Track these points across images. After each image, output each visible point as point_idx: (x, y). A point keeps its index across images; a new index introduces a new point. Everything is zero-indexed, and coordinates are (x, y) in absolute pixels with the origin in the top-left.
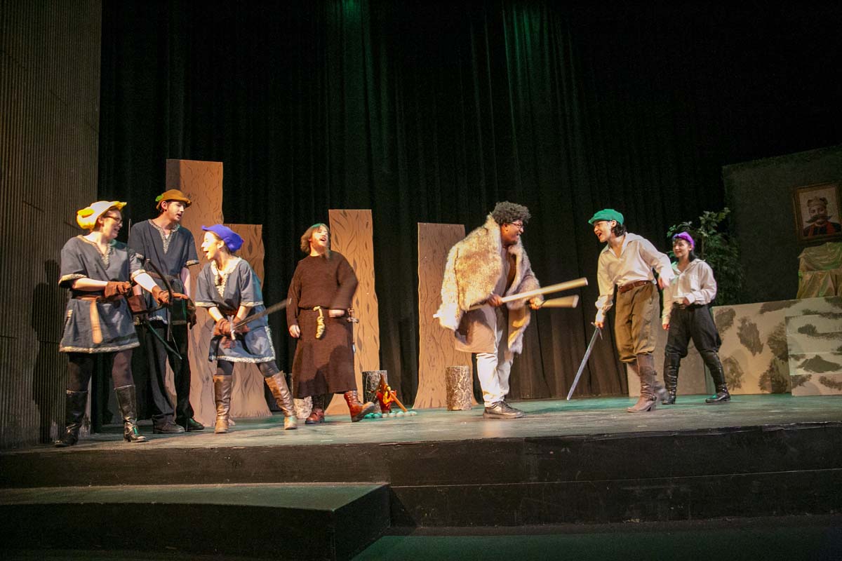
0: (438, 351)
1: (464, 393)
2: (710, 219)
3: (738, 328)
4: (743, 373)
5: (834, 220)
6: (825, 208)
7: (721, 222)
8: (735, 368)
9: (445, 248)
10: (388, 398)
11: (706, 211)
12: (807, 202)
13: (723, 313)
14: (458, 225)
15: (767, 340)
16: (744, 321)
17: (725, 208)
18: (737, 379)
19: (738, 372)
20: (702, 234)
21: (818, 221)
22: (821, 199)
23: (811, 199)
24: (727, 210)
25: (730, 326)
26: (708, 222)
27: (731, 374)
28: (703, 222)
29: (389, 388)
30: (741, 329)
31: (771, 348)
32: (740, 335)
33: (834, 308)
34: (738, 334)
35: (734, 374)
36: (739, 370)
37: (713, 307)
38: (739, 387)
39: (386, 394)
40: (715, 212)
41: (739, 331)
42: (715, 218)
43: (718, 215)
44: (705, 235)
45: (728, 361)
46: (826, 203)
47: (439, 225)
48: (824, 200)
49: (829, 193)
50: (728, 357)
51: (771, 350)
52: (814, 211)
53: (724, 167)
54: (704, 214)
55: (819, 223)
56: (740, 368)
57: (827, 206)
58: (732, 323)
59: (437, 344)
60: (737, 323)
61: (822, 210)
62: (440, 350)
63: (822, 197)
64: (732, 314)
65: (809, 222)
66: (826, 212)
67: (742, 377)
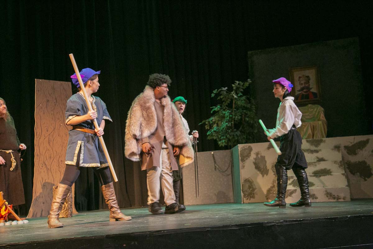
0: (48, 174)
1: (66, 205)
2: (239, 86)
3: (254, 158)
4: (256, 189)
5: (314, 90)
6: (309, 82)
7: (245, 88)
8: (252, 185)
9: (56, 99)
10: (5, 210)
11: (236, 81)
12: (298, 77)
13: (245, 149)
14: (67, 83)
15: (271, 167)
16: (257, 154)
17: (249, 80)
18: (252, 192)
19: (253, 188)
20: (233, 96)
21: (305, 90)
22: (306, 77)
23: (301, 76)
24: (249, 81)
25: (249, 157)
26: (238, 88)
27: (249, 189)
28: (234, 88)
29: (7, 203)
30: (255, 159)
31: (273, 172)
32: (255, 164)
33: (312, 147)
34: (253, 162)
35: (251, 189)
36: (254, 187)
37: (239, 145)
38: (253, 197)
39: (4, 208)
40: (242, 82)
41: (254, 161)
42: (243, 86)
43: (244, 84)
44: (235, 97)
45: (247, 180)
46: (309, 79)
47: (52, 82)
48: (308, 77)
49: (311, 73)
50: (247, 177)
51: (273, 173)
52: (302, 84)
53: (249, 52)
54: (235, 83)
55: (305, 92)
56: (254, 185)
57: (310, 81)
58: (250, 155)
59: (48, 169)
60: (253, 156)
61: (306, 84)
62: (50, 173)
63: (307, 75)
64: (251, 149)
65: (299, 91)
66: (309, 85)
67: (256, 191)
